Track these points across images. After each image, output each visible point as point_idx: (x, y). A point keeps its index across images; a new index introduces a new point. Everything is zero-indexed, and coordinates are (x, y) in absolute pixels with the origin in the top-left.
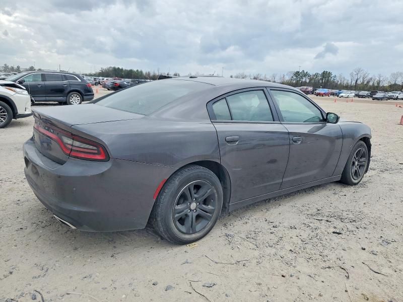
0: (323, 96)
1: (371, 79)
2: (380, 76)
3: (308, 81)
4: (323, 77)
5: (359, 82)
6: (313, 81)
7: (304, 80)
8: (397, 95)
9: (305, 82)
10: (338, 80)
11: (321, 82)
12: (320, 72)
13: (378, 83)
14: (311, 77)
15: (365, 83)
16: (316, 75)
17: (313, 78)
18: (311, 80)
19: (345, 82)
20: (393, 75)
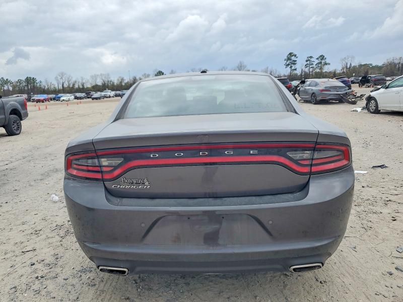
0: (43, 102)
1: (76, 82)
2: (82, 79)
3: (11, 89)
4: (28, 83)
5: (65, 86)
6: (17, 89)
7: (6, 88)
8: (109, 93)
9: (8, 90)
10: (44, 85)
11: (26, 88)
12: (24, 78)
13: (83, 86)
14: (14, 84)
15: (71, 86)
16: (20, 81)
17: (17, 86)
18: (14, 87)
19: (52, 87)
20: (92, 77)
